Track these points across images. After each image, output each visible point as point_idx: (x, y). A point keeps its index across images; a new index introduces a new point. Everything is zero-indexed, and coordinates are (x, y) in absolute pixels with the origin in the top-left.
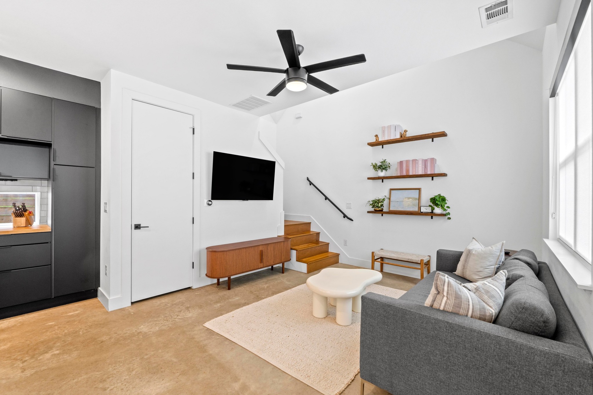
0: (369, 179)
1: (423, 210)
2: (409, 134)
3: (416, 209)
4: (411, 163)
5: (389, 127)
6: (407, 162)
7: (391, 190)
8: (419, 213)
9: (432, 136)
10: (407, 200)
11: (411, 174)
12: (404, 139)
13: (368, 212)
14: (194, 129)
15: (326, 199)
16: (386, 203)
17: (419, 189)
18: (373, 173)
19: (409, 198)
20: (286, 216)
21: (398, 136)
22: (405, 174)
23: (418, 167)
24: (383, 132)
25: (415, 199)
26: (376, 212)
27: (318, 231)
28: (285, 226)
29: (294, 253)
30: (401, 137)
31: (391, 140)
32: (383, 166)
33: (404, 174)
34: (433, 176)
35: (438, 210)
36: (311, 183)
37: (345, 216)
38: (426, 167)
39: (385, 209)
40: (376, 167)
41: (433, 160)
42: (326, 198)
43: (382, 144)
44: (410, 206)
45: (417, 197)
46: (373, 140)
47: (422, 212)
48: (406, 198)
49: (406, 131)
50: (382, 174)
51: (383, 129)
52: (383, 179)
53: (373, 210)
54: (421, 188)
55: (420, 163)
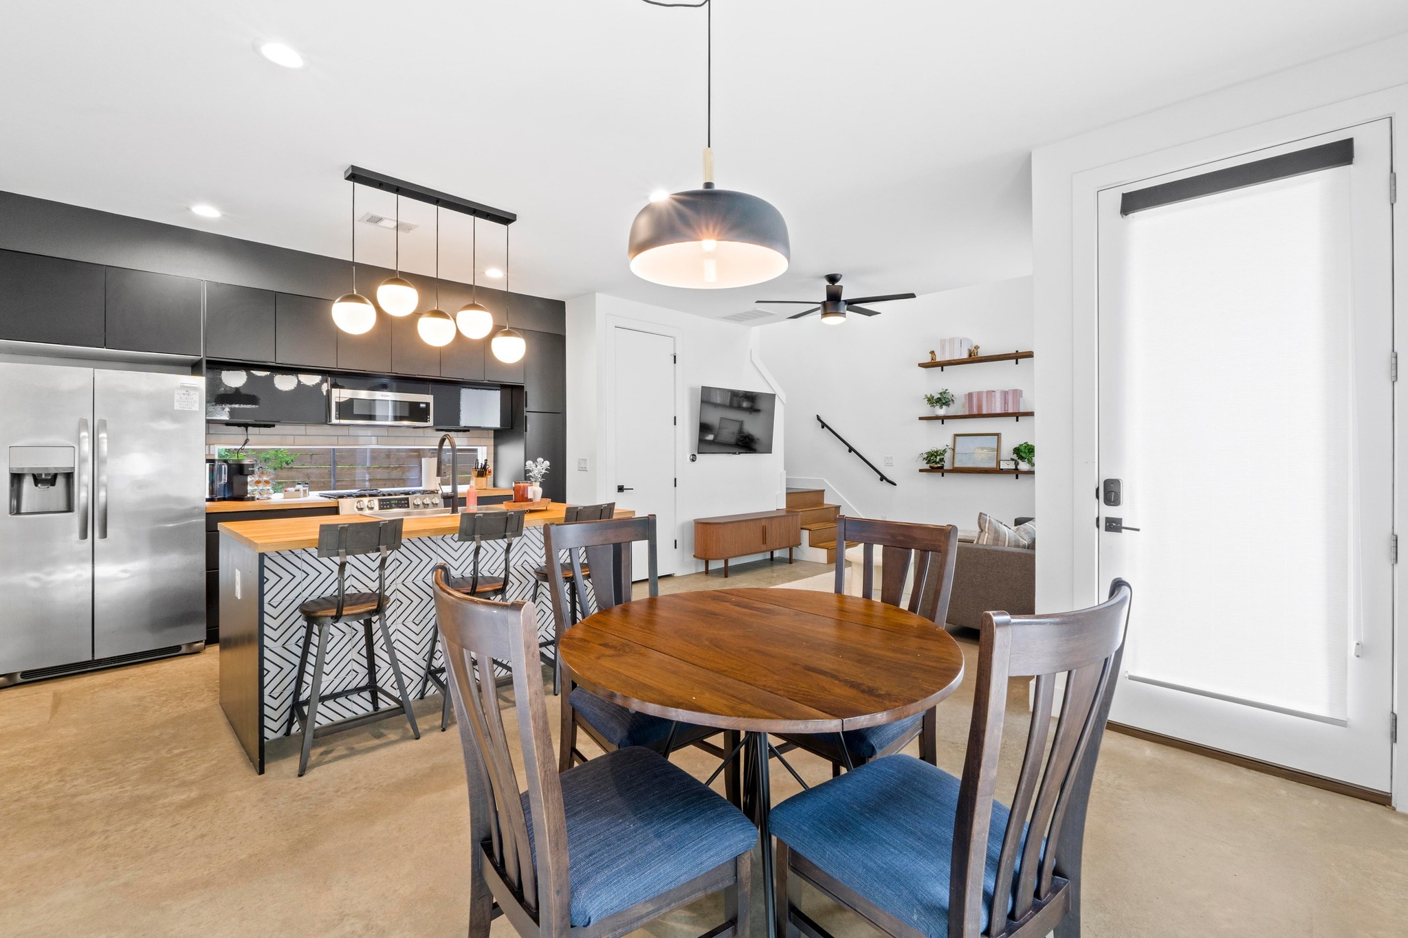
0: (921, 419)
1: (1004, 466)
2: (982, 352)
3: (993, 465)
4: (984, 395)
5: (952, 340)
6: (980, 394)
7: (956, 435)
8: (998, 471)
9: (1017, 357)
10: (980, 451)
11: (984, 412)
12: (974, 358)
13: (921, 471)
14: (675, 357)
15: (850, 451)
16: (947, 456)
17: (998, 435)
18: (927, 410)
19: (983, 448)
20: (788, 480)
21: (965, 356)
22: (976, 413)
23: (995, 403)
24: (943, 347)
25: (992, 450)
26: (932, 470)
27: (836, 503)
28: (787, 493)
29: (805, 535)
30: (970, 355)
31: (954, 360)
32: (942, 400)
33: (975, 411)
34: (1017, 415)
35: (1023, 466)
36: (824, 425)
37: (883, 478)
38: (1006, 402)
39: (947, 466)
40: (932, 401)
41: (1017, 393)
42: (851, 449)
43: (942, 365)
44: (983, 459)
45: (995, 446)
46: (928, 359)
47: (1002, 469)
48: (978, 448)
49: (977, 348)
50: (941, 411)
51: (943, 343)
52: (943, 419)
53: (927, 467)
54: (1000, 434)
55: (998, 395)
